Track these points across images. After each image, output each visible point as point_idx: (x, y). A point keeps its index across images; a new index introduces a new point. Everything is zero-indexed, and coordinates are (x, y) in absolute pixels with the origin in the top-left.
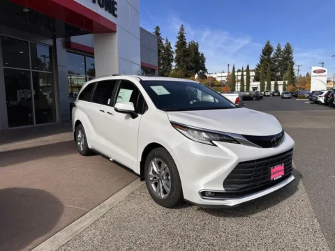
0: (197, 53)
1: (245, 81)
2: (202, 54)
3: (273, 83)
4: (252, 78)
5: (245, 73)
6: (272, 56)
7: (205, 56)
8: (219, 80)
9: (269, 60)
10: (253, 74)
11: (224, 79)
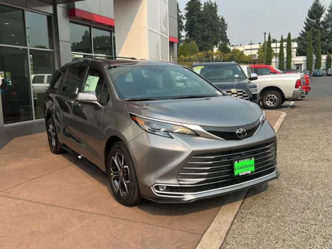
0: (215, 17)
1: (285, 55)
2: (223, 19)
3: (324, 57)
4: (294, 52)
5: (285, 44)
6: (322, 19)
7: (226, 21)
8: (247, 53)
9: (317, 26)
10: (295, 45)
11: (255, 52)
